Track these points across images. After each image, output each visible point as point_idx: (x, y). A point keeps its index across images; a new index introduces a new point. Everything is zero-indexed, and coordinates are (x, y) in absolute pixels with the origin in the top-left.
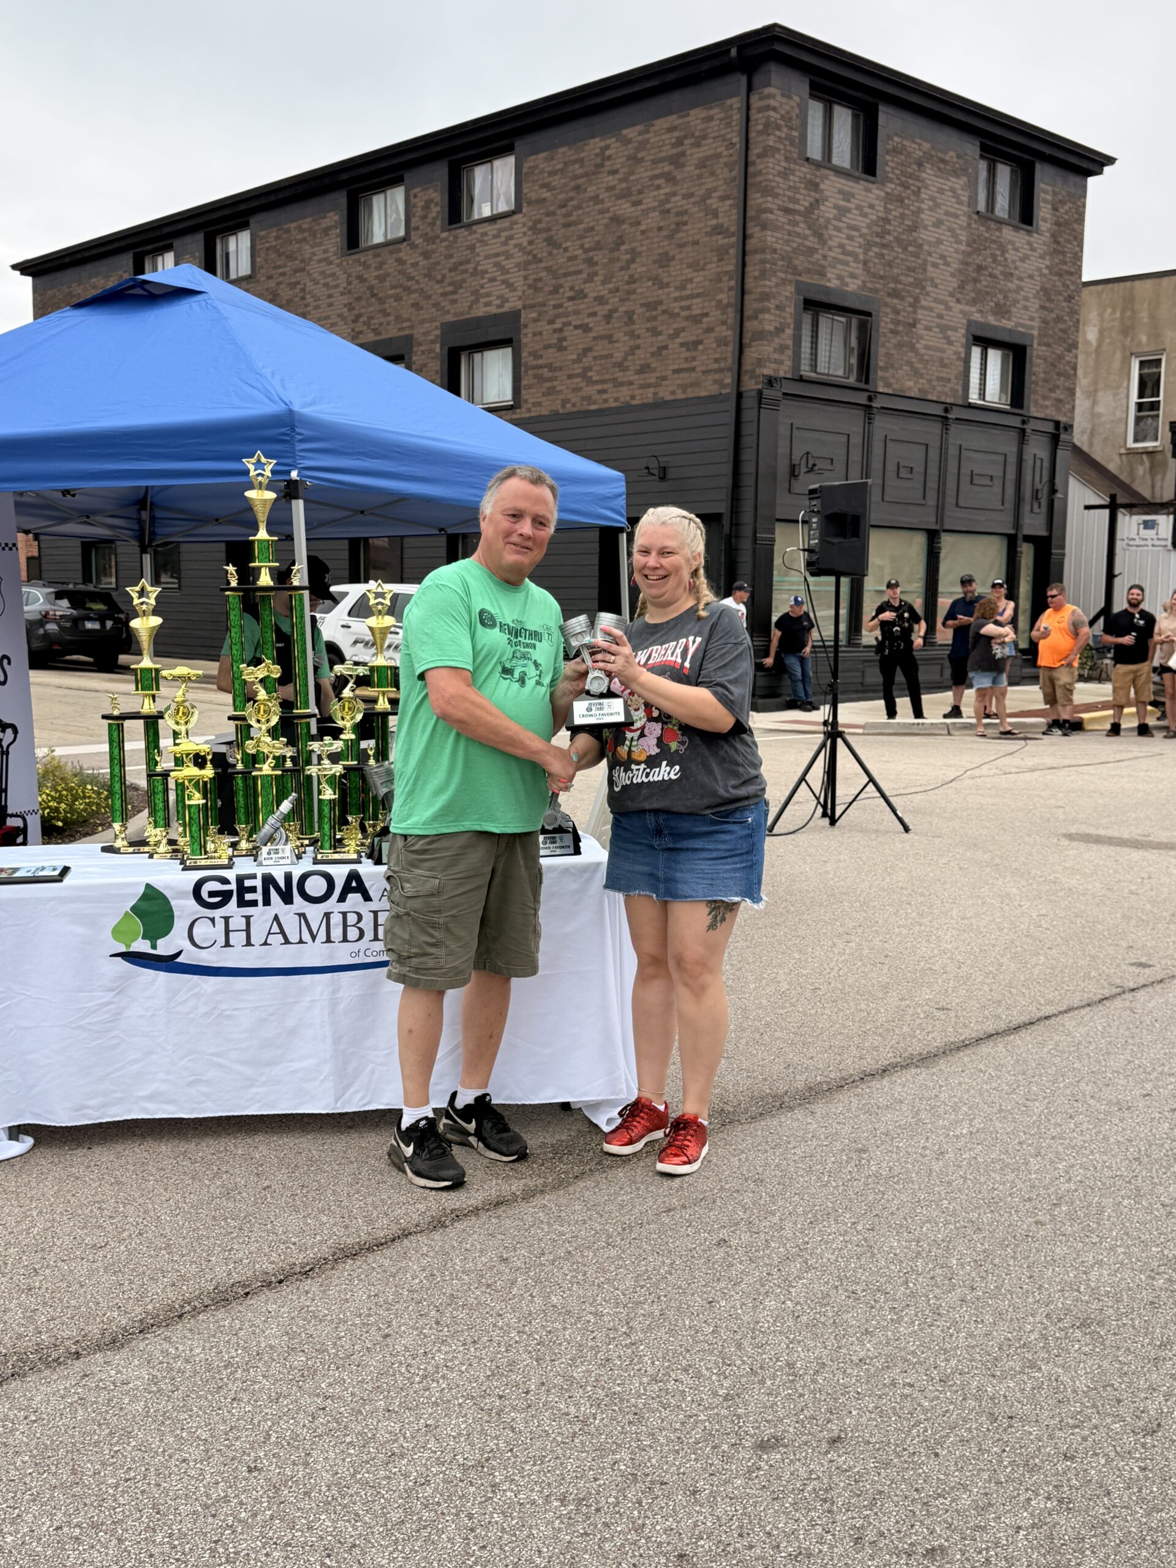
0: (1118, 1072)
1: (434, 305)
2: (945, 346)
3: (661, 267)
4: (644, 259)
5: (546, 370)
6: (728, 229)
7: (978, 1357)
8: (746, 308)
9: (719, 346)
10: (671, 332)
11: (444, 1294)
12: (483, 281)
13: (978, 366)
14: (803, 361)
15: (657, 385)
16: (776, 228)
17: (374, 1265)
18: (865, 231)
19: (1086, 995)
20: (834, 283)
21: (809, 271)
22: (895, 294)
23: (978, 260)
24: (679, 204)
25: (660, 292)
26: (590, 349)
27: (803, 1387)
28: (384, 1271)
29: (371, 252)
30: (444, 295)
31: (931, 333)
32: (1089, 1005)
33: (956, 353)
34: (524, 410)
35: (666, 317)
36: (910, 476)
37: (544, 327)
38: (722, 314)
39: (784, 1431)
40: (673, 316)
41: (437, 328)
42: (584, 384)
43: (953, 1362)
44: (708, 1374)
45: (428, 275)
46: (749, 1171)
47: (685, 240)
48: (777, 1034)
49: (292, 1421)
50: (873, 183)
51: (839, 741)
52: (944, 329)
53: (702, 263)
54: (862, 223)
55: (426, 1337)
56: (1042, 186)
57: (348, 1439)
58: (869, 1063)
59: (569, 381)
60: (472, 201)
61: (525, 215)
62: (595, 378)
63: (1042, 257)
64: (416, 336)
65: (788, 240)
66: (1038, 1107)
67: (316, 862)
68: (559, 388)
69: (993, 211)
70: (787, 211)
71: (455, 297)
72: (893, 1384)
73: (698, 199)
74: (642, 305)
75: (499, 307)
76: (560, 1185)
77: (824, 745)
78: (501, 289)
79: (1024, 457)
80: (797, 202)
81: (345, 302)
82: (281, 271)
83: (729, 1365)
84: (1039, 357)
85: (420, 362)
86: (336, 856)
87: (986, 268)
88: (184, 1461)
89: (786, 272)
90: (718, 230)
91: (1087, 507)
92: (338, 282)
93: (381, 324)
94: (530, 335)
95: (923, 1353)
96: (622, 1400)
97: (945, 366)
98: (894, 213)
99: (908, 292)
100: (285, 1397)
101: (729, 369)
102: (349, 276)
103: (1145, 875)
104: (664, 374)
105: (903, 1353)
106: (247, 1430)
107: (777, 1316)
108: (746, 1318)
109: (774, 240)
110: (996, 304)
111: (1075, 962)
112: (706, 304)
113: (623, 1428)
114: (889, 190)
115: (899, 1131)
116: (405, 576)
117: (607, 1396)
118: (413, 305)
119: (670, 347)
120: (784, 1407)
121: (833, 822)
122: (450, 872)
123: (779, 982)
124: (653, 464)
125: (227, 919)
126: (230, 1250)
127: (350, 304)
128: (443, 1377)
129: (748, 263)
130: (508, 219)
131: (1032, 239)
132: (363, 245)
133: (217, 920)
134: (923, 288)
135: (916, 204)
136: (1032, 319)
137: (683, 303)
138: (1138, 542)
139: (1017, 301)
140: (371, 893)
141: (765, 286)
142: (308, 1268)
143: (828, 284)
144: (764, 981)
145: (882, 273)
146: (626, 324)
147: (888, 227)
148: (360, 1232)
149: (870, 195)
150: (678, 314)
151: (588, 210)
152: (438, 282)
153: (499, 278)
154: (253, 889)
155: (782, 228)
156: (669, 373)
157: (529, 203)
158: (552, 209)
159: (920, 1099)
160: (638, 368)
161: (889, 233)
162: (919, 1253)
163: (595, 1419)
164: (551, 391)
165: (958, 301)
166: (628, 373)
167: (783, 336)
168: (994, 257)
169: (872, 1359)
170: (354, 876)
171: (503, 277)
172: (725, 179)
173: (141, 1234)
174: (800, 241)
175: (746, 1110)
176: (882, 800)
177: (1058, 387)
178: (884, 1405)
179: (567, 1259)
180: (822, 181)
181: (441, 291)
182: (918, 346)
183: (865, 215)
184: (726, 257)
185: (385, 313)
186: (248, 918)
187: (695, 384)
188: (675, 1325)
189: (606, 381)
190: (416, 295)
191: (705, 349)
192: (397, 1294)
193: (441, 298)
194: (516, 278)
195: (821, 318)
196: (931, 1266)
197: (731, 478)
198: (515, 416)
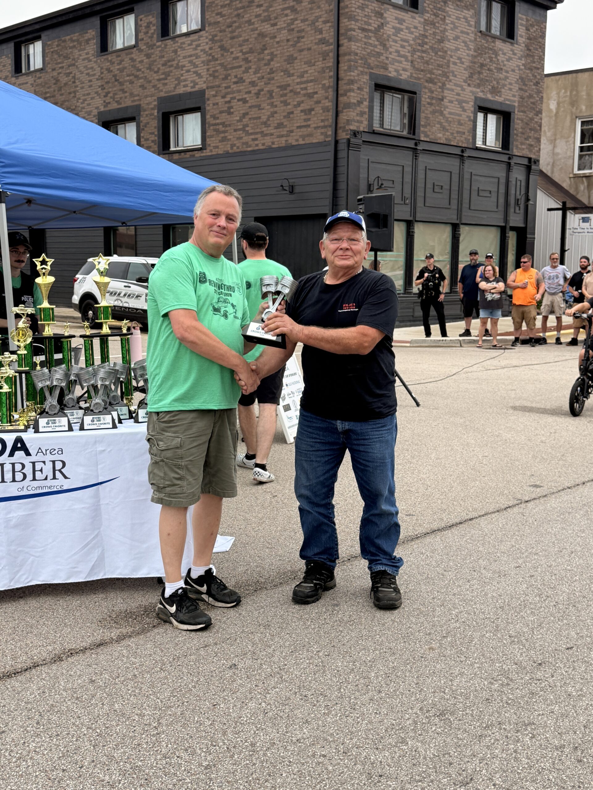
0: (504, 553)
1: (154, 86)
2: (462, 113)
3: (288, 64)
4: (279, 59)
5: (221, 126)
6: (328, 41)
7: (371, 736)
8: (340, 89)
10: (295, 103)
11: (47, 704)
12: (182, 72)
13: (482, 124)
14: (375, 122)
15: (287, 136)
16: (357, 41)
17: (9, 686)
18: (412, 42)
19: (498, 505)
20: (393, 74)
21: (377, 66)
22: (430, 81)
23: (481, 60)
24: (299, 25)
25: (288, 79)
26: (247, 114)
27: (257, 759)
28: (14, 690)
29: (115, 54)
30: (159, 80)
31: (453, 105)
32: (498, 511)
33: (468, 117)
34: (208, 151)
35: (292, 94)
36: (441, 191)
37: (219, 100)
38: (326, 92)
40: (298, 93)
41: (155, 100)
42: (244, 135)
43: (355, 740)
44: (199, 751)
45: (149, 68)
46: (263, 620)
47: (303, 47)
50: (417, 13)
52: (460, 102)
53: (313, 61)
54: (410, 37)
55: (27, 732)
56: (520, 15)
59: (235, 133)
60: (176, 23)
61: (207, 32)
62: (250, 132)
63: (520, 59)
64: (142, 105)
65: (365, 48)
66: (450, 575)
68: (229, 137)
69: (490, 31)
70: (363, 30)
71: (166, 81)
72: (314, 755)
73: (310, 22)
74: (278, 87)
75: (192, 87)
76: (143, 631)
78: (193, 77)
79: (510, 179)
80: (370, 24)
81: (100, 84)
82: (60, 65)
83: (215, 746)
84: (517, 119)
85: (145, 121)
86: (10, 428)
87: (486, 65)
89: (364, 67)
90: (322, 41)
91: (549, 210)
92: (95, 72)
93: (121, 98)
94: (211, 105)
95: (337, 734)
96: (140, 771)
97: (461, 125)
98: (429, 32)
99: (439, 79)
101: (330, 126)
102: (102, 68)
103: (553, 431)
104: (291, 129)
107: (254, 713)
108: (234, 715)
109: (356, 47)
110: (493, 87)
111: (497, 485)
112: (316, 86)
114: (426, 18)
116: (138, 252)
117: (131, 768)
118: (140, 86)
119: (295, 112)
120: (241, 773)
122: (187, 434)
124: (285, 184)
127: (103, 86)
128: (31, 758)
129: (340, 62)
130: (197, 34)
131: (514, 48)
132: (110, 50)
134: (448, 77)
135: (443, 26)
136: (514, 96)
137: (302, 86)
138: (579, 230)
139: (505, 85)
140: (31, 451)
141: (351, 75)
143: (390, 75)
145: (422, 68)
146: (269, 99)
147: (426, 40)
148: (8, 665)
149: (415, 20)
151: (245, 29)
152: (155, 72)
153: (191, 70)
155: (361, 40)
156: (295, 128)
157: (209, 25)
158: (223, 28)
160: (276, 125)
161: (426, 44)
162: (353, 670)
163: (120, 783)
164: (224, 139)
165: (469, 85)
166: (270, 128)
167: (362, 106)
168: (491, 58)
170: (19, 440)
171: (194, 70)
172: (326, 11)
174: (372, 48)
175: (273, 581)
177: (530, 137)
178: (304, 769)
179: (133, 680)
180: (385, 12)
181: (157, 78)
182: (445, 112)
183: (412, 33)
184: (327, 58)
185: (123, 91)
187: (310, 135)
188: (188, 721)
189: (256, 133)
190: (141, 81)
191: (316, 114)
192: (18, 705)
193: (157, 83)
194: (202, 70)
195: (385, 95)
196: (358, 678)
197: (332, 192)
198: (202, 155)
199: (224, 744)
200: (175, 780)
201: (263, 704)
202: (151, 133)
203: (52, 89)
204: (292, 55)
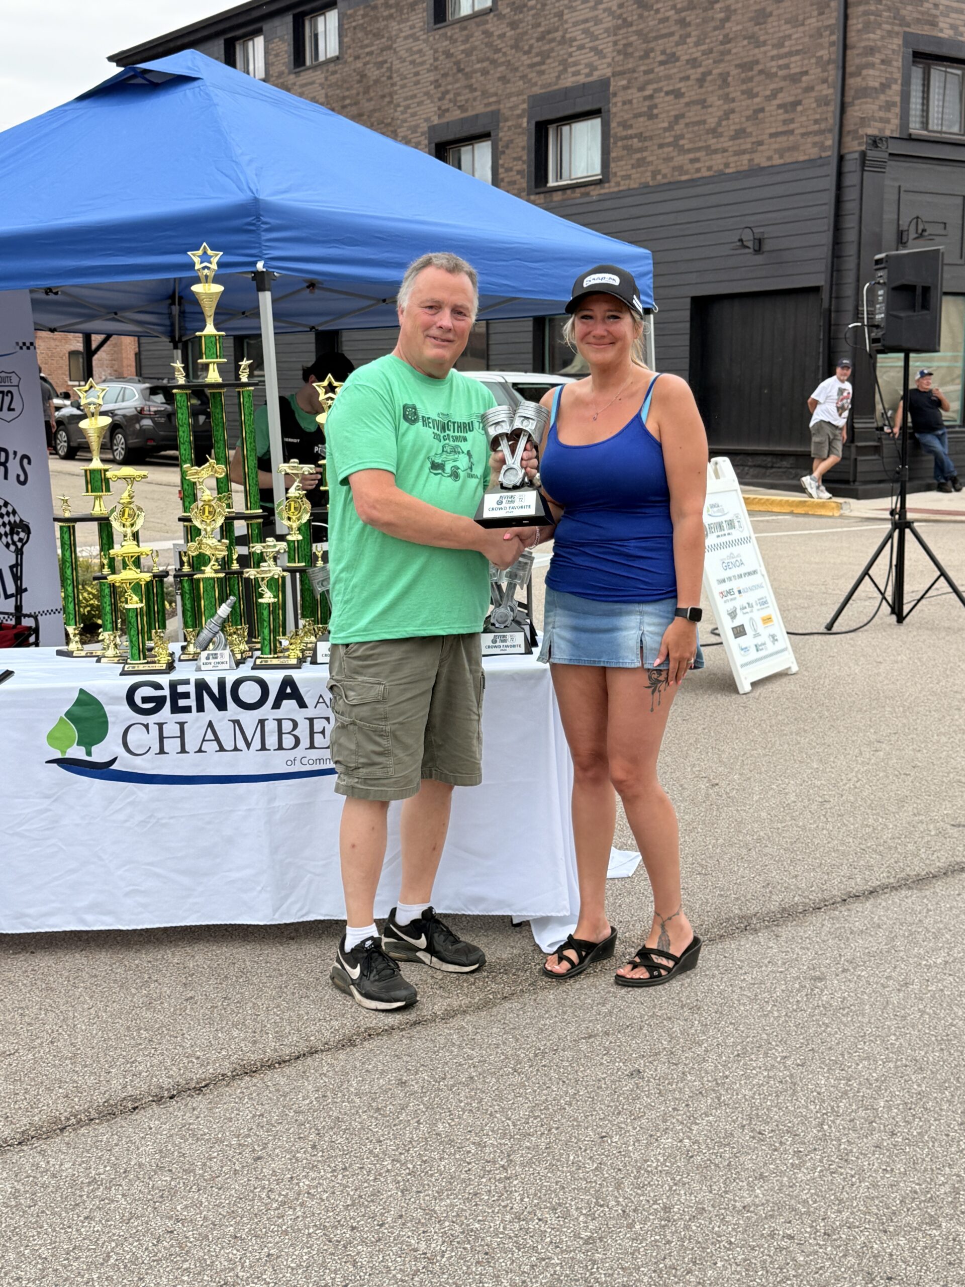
1: (523, 77)
3: (756, 24)
4: (740, 17)
5: (636, 140)
8: (847, 64)
9: (819, 106)
10: (768, 93)
12: (570, 50)
14: (912, 119)
15: (753, 151)
17: (269, 1083)
20: (946, 33)
21: (918, 21)
25: (756, 51)
26: (682, 116)
27: (673, 1233)
28: (278, 1090)
29: (458, 25)
30: (531, 66)
34: (612, 184)
35: (763, 77)
38: (823, 71)
39: (638, 1280)
40: (770, 76)
41: (524, 101)
42: (675, 154)
43: (845, 1214)
44: (575, 1214)
45: (516, 47)
46: (688, 997)
48: (766, 850)
49: (136, 1244)
51: (907, 531)
53: (801, 18)
55: (297, 1160)
57: (186, 1265)
58: (858, 884)
59: (660, 151)
62: (686, 147)
64: (502, 111)
67: (255, 667)
68: (650, 159)
71: (543, 67)
72: (772, 1235)
74: (737, 66)
75: (587, 75)
76: (486, 1005)
77: (890, 536)
78: (590, 57)
81: (432, 79)
82: (367, 50)
83: (602, 1206)
85: (506, 139)
86: (275, 662)
88: (18, 1279)
89: (893, 24)
92: (425, 58)
93: (467, 101)
94: (619, 104)
95: (815, 1202)
96: (477, 1238)
100: (137, 1218)
101: (830, 131)
102: (436, 51)
104: (760, 138)
105: (793, 1202)
106: (89, 1250)
107: (670, 1155)
108: (636, 1156)
112: (806, 62)
113: (468, 1267)
115: (866, 958)
116: (491, 363)
117: (463, 1233)
118: (499, 79)
119: (767, 109)
120: (646, 1255)
121: (901, 619)
122: (393, 678)
123: (786, 794)
124: (747, 236)
125: (161, 726)
126: (133, 1062)
127: (437, 81)
128: (302, 1205)
129: (850, 16)
132: (450, 17)
133: (151, 726)
137: (781, 62)
140: (307, 700)
141: (869, 39)
142: (203, 1084)
143: (940, 35)
144: (771, 793)
146: (720, 88)
148: (270, 1048)
150: (776, 74)
152: (526, 53)
153: (587, 46)
154: (186, 695)
156: (766, 137)
159: (901, 924)
160: (732, 133)
162: (846, 1093)
163: (443, 1256)
164: (641, 163)
166: (722, 139)
167: (889, 92)
169: (757, 1206)
170: (288, 682)
171: (591, 45)
173: (52, 1042)
176: (954, 596)
178: (755, 1257)
179: (467, 1085)
181: (529, 62)
184: (827, 11)
185: (471, 88)
186: (182, 725)
187: (794, 148)
188: (558, 1160)
189: (699, 149)
190: (502, 68)
191: (805, 110)
192: (283, 1115)
193: (529, 70)
194: (606, 45)
195: (932, 71)
196: (854, 1107)
197: (831, 247)
198: (603, 191)
199: (618, 1203)
200: (534, 1259)
201: (686, 1141)
202: (515, 159)
203: (354, 92)
204: (764, 9)
